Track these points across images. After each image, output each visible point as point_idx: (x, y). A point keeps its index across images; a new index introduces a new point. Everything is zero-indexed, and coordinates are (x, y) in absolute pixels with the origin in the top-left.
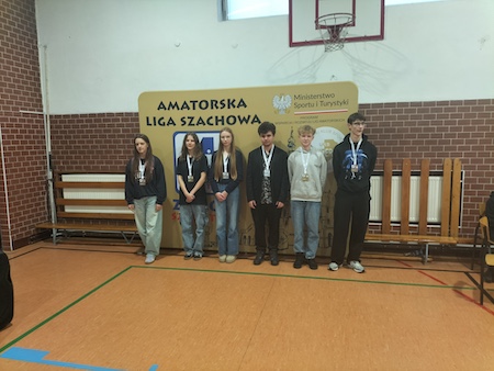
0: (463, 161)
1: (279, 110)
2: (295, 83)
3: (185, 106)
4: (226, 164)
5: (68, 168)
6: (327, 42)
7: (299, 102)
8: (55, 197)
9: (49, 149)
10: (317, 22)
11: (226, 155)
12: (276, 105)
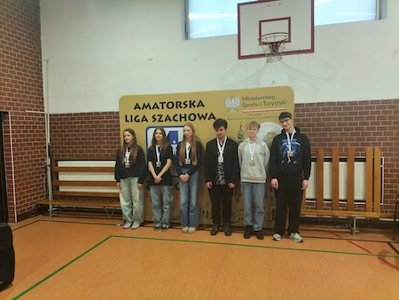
0: (382, 150)
1: (230, 109)
2: (243, 87)
3: (156, 106)
4: (188, 152)
5: (63, 155)
6: (269, 55)
7: (246, 102)
8: (52, 179)
9: (48, 141)
10: (260, 39)
11: (188, 145)
12: (227, 105)
